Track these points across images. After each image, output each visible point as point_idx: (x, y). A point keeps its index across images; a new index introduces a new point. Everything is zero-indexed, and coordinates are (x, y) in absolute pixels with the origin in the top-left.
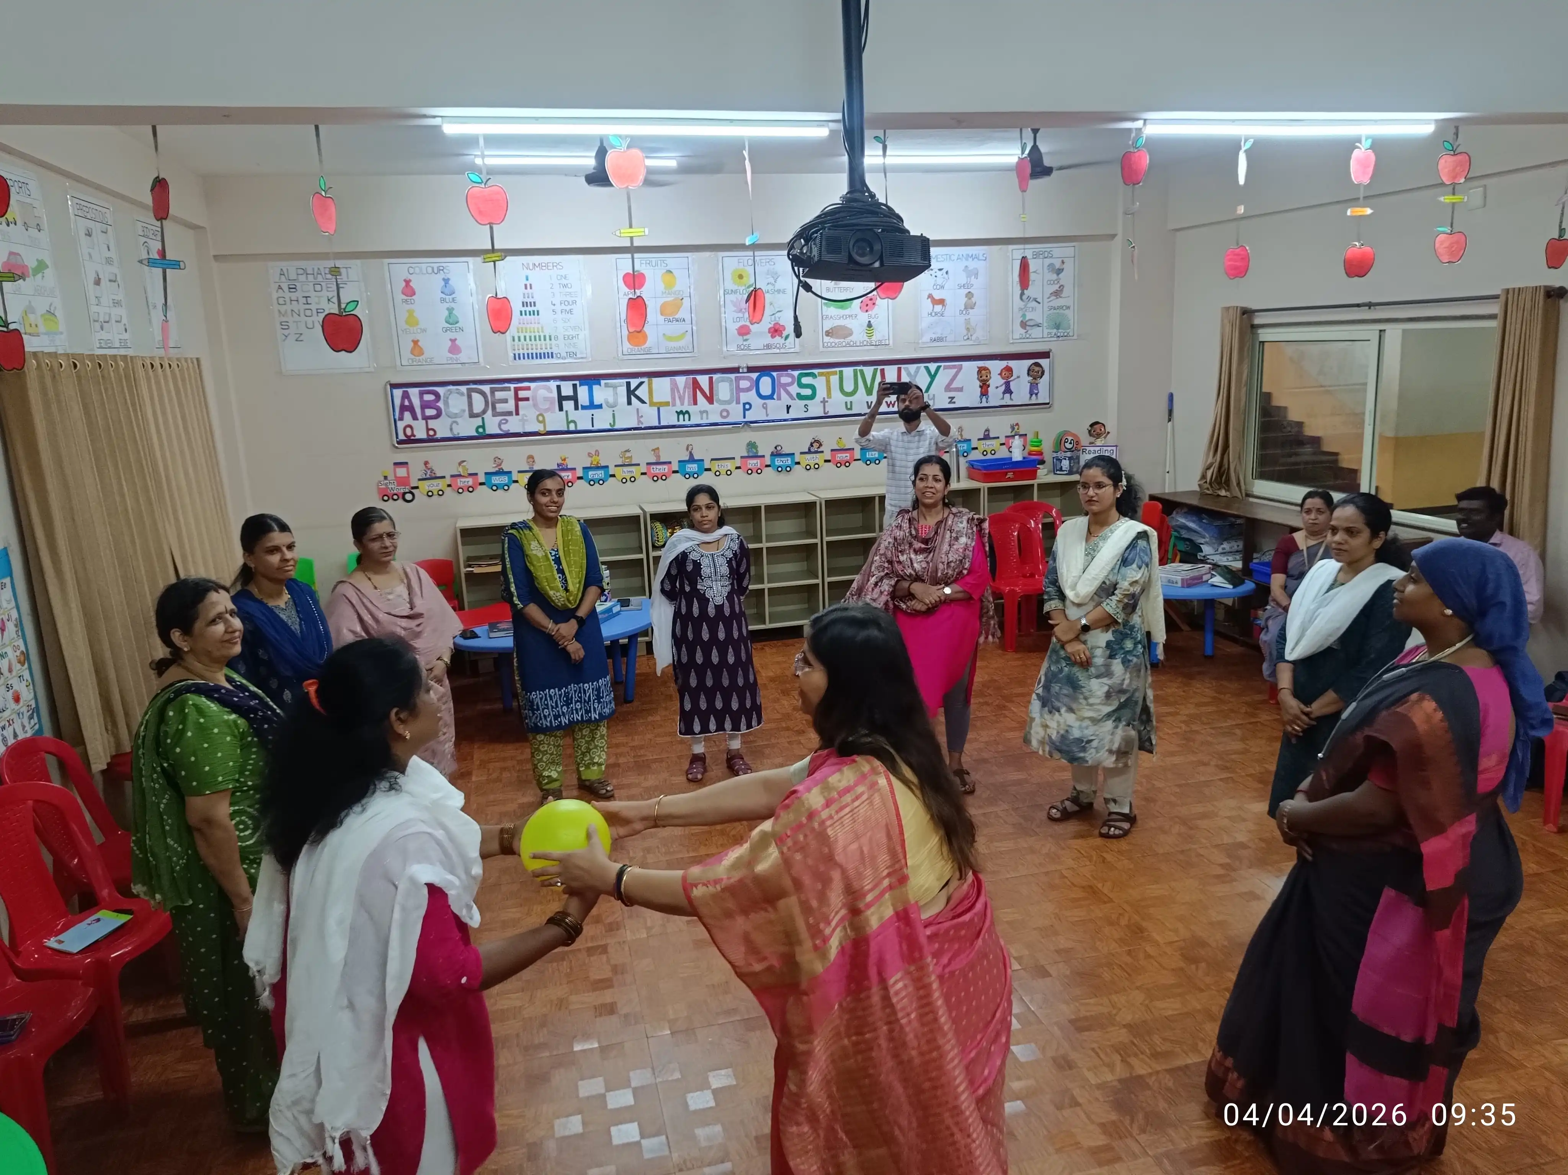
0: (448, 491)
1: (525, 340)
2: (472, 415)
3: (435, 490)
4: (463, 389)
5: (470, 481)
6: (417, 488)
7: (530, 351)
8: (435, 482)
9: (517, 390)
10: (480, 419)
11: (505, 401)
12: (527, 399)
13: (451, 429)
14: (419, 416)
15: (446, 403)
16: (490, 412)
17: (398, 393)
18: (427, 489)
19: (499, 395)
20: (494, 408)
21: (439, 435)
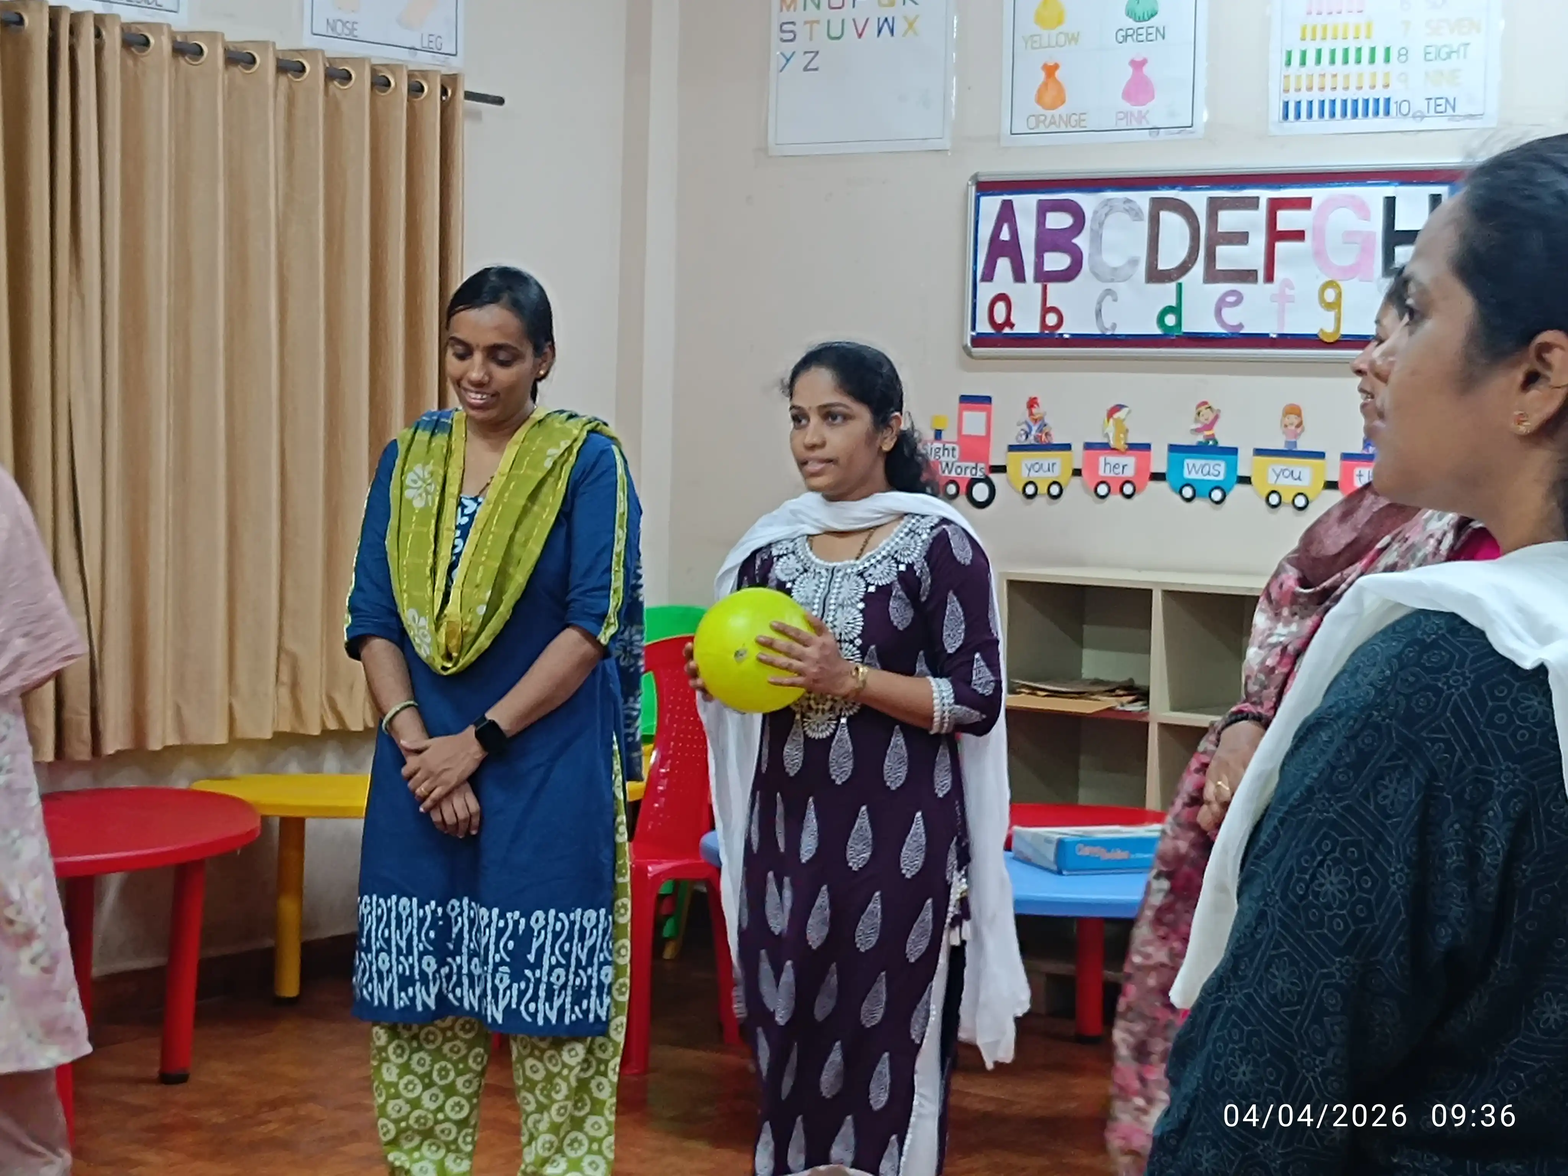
0: (1074, 487)
1: (1318, 61)
2: (1155, 275)
3: (1043, 479)
4: (1142, 199)
5: (1128, 465)
6: (1002, 469)
7: (1328, 96)
8: (1045, 458)
9: (1275, 205)
10: (1173, 286)
11: (1242, 238)
12: (1299, 235)
13: (1099, 313)
14: (1029, 271)
15: (1097, 238)
16: (1199, 268)
17: (991, 205)
18: (1025, 475)
19: (1228, 220)
20: (1211, 257)
21: (1066, 330)
